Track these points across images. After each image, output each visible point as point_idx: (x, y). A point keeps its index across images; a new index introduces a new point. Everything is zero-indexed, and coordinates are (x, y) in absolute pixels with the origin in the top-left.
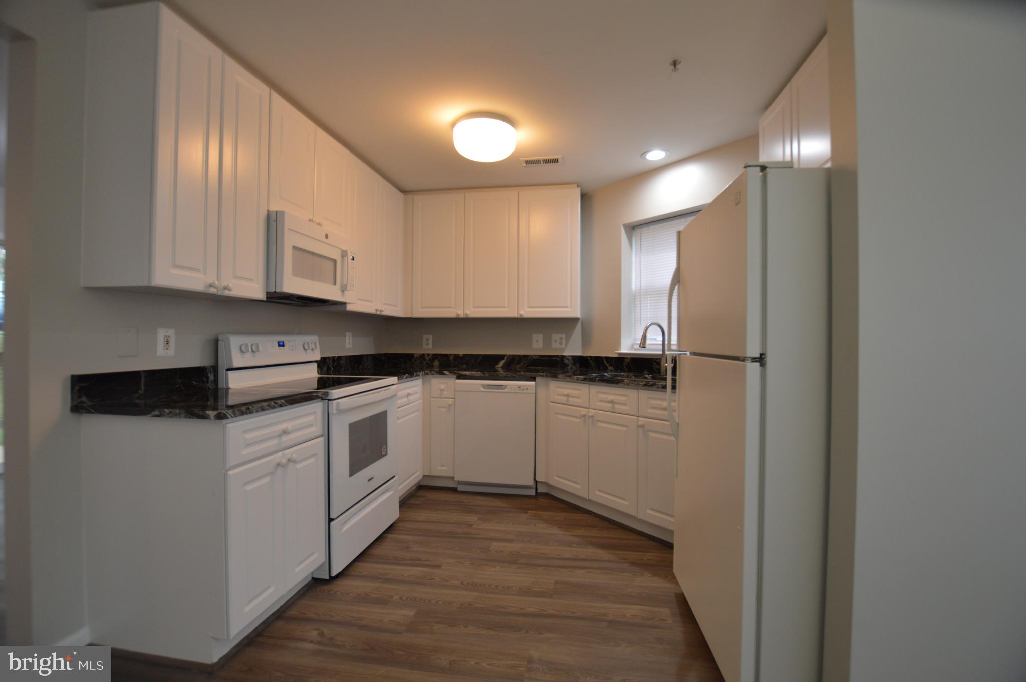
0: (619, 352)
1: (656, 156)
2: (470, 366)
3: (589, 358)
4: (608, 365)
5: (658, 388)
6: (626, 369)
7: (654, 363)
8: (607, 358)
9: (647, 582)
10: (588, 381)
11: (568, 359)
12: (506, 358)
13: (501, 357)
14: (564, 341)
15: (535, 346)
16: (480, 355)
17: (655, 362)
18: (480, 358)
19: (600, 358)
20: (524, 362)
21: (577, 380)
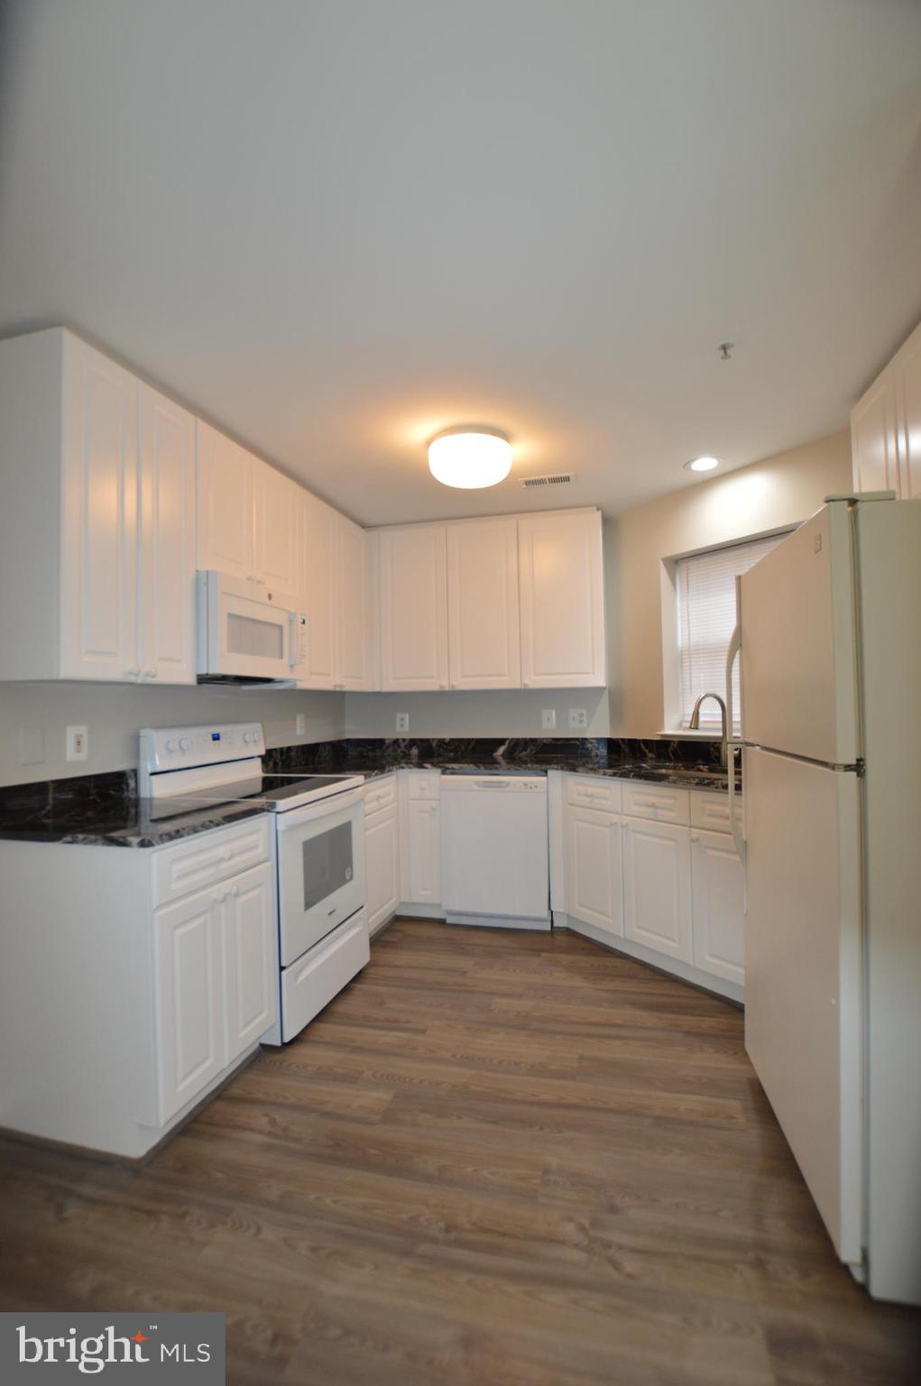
0: (662, 733)
1: (705, 464)
2: (459, 755)
3: (622, 742)
4: (647, 751)
5: (717, 788)
6: (672, 757)
7: (712, 749)
8: (646, 742)
9: (709, 1061)
10: (620, 776)
11: (591, 743)
12: (507, 743)
13: (501, 742)
14: (586, 719)
15: (545, 725)
16: (473, 739)
17: (713, 746)
18: (473, 743)
19: (635, 741)
20: (532, 747)
21: (605, 774)
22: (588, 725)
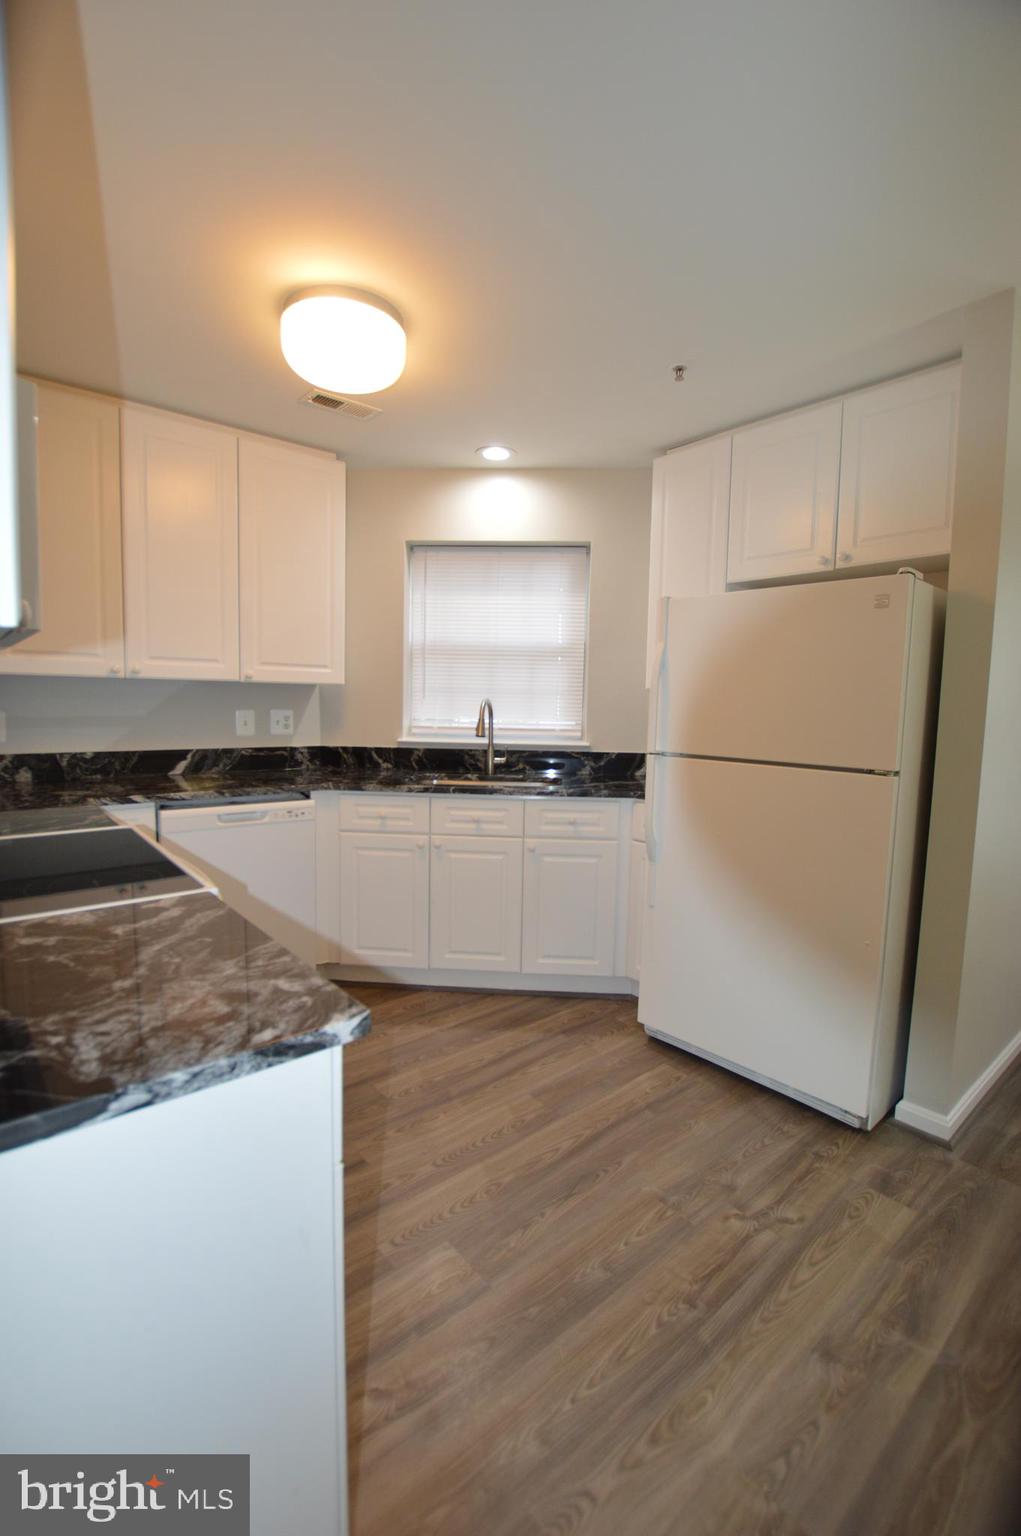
0: (400, 740)
1: (496, 454)
2: (112, 775)
3: (341, 751)
4: (380, 761)
6: (416, 767)
7: (466, 757)
8: (379, 751)
11: (302, 753)
12: (189, 756)
13: (181, 755)
14: (291, 722)
15: (241, 730)
16: (134, 753)
17: (469, 755)
18: (135, 759)
19: (365, 749)
20: (225, 760)
21: (410, 791)
22: (296, 727)
